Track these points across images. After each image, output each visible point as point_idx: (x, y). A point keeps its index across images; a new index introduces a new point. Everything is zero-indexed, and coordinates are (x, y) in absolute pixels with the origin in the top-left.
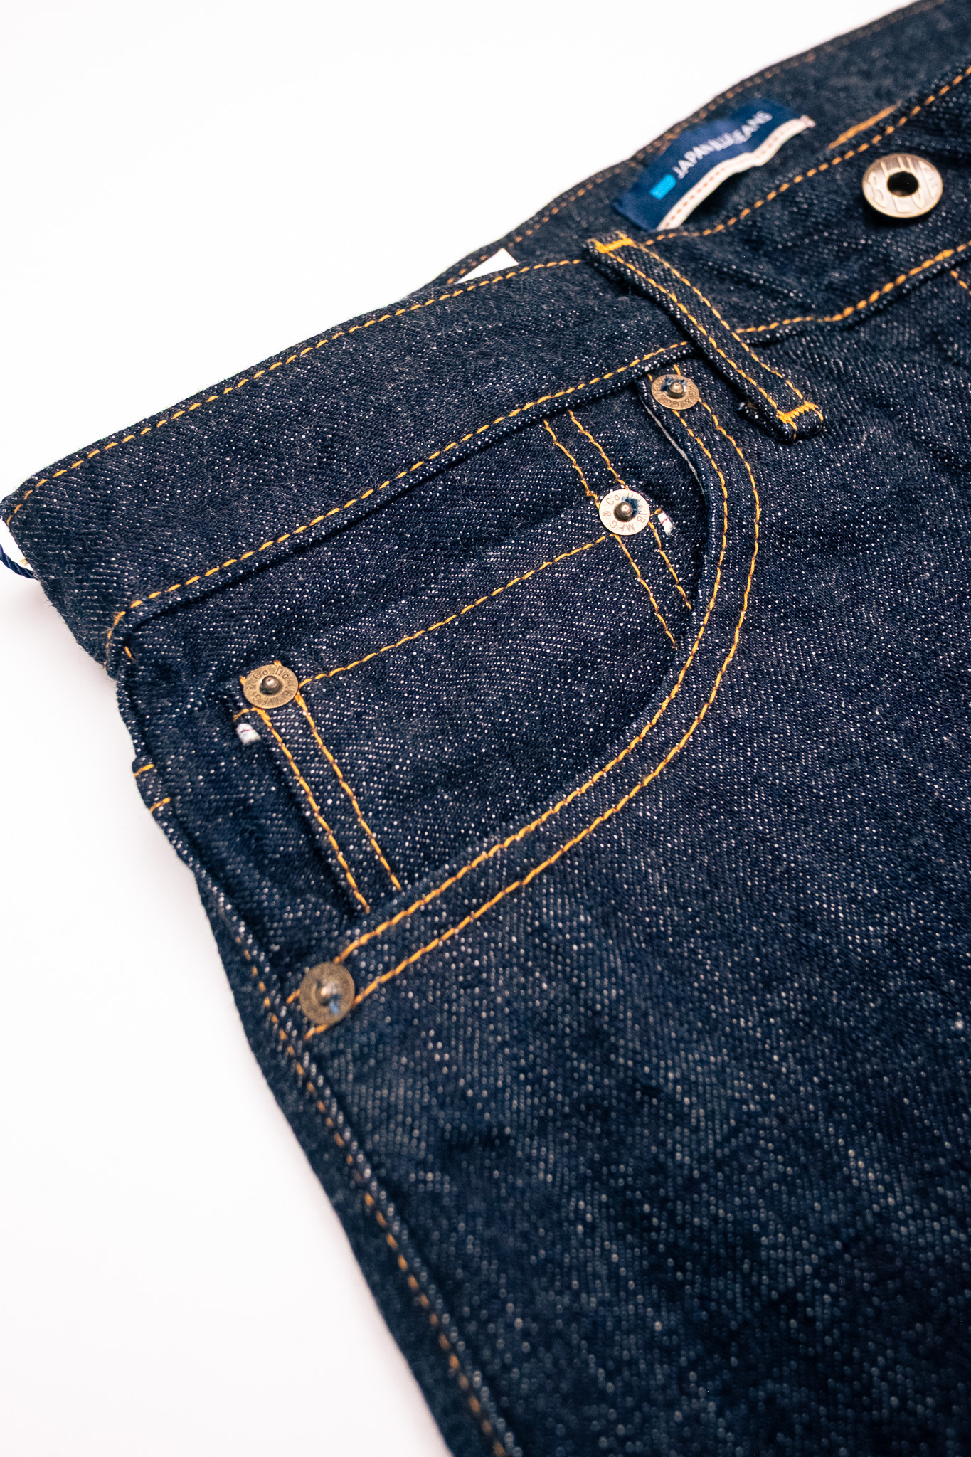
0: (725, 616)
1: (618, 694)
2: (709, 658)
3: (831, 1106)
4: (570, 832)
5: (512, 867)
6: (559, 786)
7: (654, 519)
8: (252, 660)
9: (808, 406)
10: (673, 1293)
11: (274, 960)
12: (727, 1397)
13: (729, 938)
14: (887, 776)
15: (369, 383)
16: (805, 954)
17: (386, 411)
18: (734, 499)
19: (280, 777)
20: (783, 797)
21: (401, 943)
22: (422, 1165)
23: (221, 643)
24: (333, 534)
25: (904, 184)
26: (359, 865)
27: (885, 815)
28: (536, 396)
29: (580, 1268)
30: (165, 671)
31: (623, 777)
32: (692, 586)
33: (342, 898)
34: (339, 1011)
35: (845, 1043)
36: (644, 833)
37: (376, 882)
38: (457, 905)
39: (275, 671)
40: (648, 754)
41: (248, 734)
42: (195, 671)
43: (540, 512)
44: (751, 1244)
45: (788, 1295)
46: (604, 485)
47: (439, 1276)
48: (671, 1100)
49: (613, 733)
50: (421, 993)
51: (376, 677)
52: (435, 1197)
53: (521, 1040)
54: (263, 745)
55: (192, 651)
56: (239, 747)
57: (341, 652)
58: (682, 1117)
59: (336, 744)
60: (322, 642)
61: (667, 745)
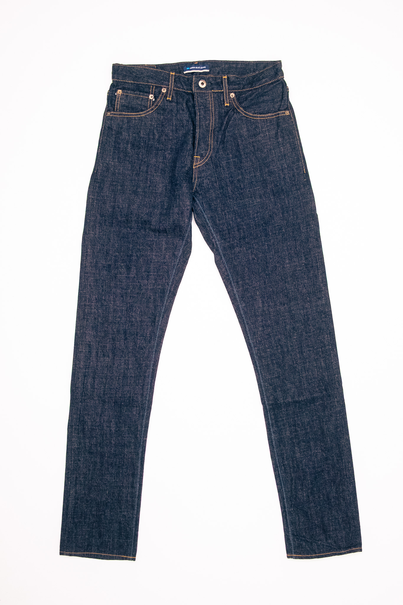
0: (152, 109)
1: (142, 109)
2: (149, 111)
3: (131, 142)
4: (130, 116)
5: (125, 115)
6: (134, 112)
7: (153, 99)
8: (120, 89)
9: (171, 99)
10: (115, 143)
11: (108, 110)
12: (113, 150)
13: (134, 129)
14: (152, 128)
15: (142, 73)
16: (138, 134)
17: (141, 77)
18: (158, 101)
19: (116, 99)
20: (145, 124)
21: (115, 114)
22: (107, 127)
23: (119, 86)
24: (132, 83)
25: (202, 84)
26: (117, 108)
27: (150, 130)
28: (152, 83)
29: (111, 139)
30: (114, 85)
31: (137, 115)
32: (152, 105)
33: (114, 109)
34: (108, 115)
35: (135, 140)
36: (135, 119)
37: (117, 110)
38: (120, 115)
39: (120, 91)
40: (140, 115)
41: (116, 94)
42: (116, 87)
43: (146, 93)
44: (120, 144)
45: (120, 148)
46: (152, 94)
47: (103, 133)
48: (122, 135)
49: (138, 112)
50: (114, 118)
51: (127, 96)
52: (106, 129)
53: (117, 125)
54: (116, 95)
55: (117, 85)
56: (115, 95)
57: (126, 93)
58: (122, 136)
59: (121, 99)
60: (125, 91)
61: (141, 115)
